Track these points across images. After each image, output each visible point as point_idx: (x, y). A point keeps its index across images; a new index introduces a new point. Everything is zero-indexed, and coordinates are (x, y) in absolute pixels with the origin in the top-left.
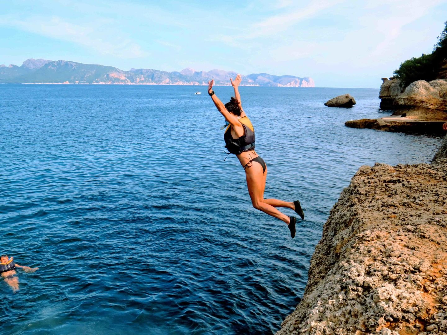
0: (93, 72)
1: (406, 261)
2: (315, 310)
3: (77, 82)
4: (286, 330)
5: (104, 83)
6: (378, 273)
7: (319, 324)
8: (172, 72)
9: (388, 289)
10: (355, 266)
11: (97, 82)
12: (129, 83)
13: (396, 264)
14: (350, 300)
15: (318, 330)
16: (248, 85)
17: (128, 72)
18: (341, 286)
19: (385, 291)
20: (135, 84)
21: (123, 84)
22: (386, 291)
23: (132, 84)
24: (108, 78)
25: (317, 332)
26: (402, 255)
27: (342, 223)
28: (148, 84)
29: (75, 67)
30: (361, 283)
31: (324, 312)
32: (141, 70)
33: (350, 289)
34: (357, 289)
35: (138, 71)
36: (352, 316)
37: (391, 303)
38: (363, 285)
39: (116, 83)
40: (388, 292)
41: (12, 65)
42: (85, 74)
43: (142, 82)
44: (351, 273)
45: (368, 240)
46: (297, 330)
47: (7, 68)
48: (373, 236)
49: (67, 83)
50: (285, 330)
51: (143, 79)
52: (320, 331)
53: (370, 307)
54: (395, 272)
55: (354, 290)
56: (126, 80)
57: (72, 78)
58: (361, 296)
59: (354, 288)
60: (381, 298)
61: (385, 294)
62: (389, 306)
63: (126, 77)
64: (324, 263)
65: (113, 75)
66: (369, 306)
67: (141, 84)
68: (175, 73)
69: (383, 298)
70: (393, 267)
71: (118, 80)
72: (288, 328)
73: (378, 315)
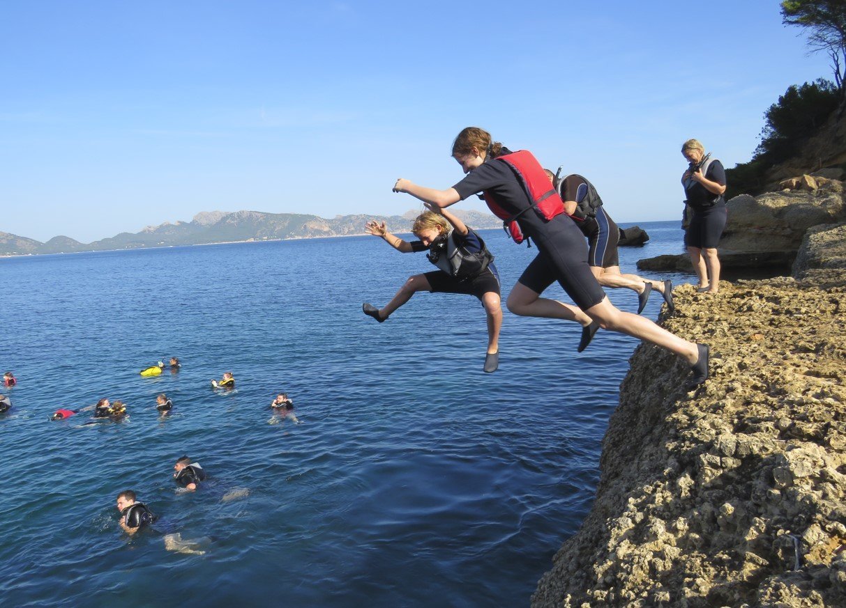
0: (286, 224)
1: (831, 395)
2: (623, 518)
3: (266, 238)
4: (562, 569)
5: (300, 238)
6: (767, 425)
7: (637, 552)
8: (392, 217)
9: (811, 453)
10: (704, 418)
11: (291, 236)
12: (334, 236)
13: (807, 403)
14: (706, 489)
15: (635, 566)
16: (496, 228)
17: (332, 220)
18: (680, 461)
19: (803, 457)
20: (342, 236)
21: (325, 237)
22: (807, 457)
23: (338, 236)
24: (306, 231)
25: (634, 571)
26: (812, 388)
27: (655, 366)
28: (360, 235)
29: (261, 218)
30: (732, 446)
31: (645, 521)
32: (350, 216)
33: (705, 462)
34: (721, 462)
35: (345, 217)
36: (719, 527)
37: (829, 487)
38: (736, 452)
39: (317, 237)
40: (815, 459)
41: (179, 222)
42: (275, 227)
43: (352, 232)
44: (698, 432)
45: (720, 372)
46: (584, 568)
47: (172, 225)
48: (729, 365)
49: (252, 240)
50: (559, 570)
51: (353, 229)
52: (642, 568)
53: (768, 500)
54: (811, 419)
55: (714, 466)
56: (329, 231)
57: (258, 234)
58: (732, 478)
59: (713, 461)
60: (798, 473)
61: (808, 464)
62: (825, 496)
63: (330, 227)
64: (628, 441)
65: (312, 225)
66: (763, 498)
67: (350, 235)
68: (396, 218)
69: (804, 474)
70: (801, 410)
71: (319, 232)
72: (565, 565)
73: (799, 521)
